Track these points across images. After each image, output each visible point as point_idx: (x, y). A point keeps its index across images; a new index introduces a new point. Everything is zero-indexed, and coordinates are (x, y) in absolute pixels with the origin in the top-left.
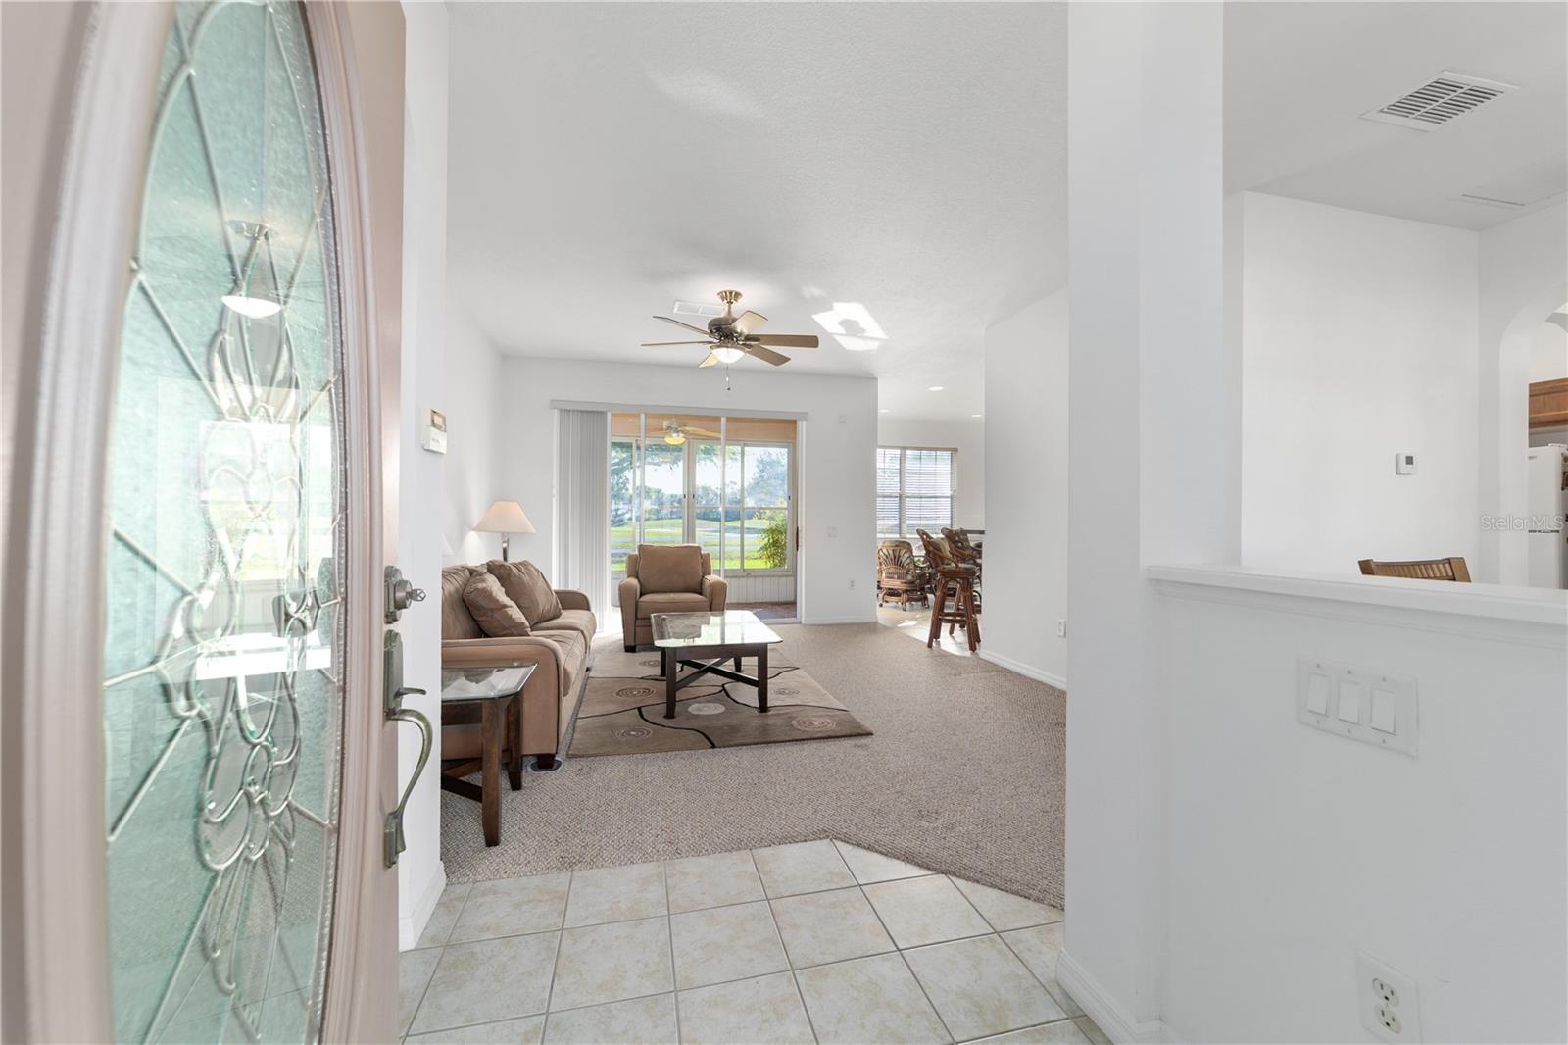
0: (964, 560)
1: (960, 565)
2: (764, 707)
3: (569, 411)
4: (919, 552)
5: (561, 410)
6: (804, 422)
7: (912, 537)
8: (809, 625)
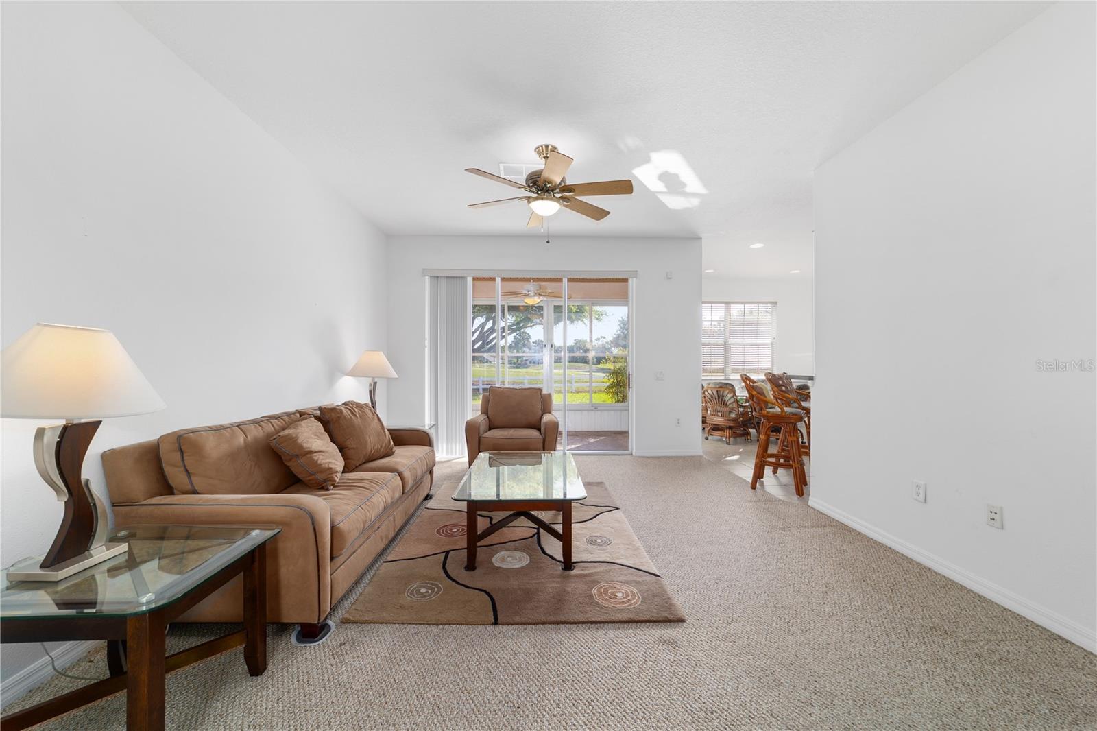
0: (788, 404)
1: (786, 409)
2: (568, 564)
3: (438, 277)
4: (741, 392)
5: (431, 277)
6: (634, 279)
7: (735, 378)
8: (639, 457)
